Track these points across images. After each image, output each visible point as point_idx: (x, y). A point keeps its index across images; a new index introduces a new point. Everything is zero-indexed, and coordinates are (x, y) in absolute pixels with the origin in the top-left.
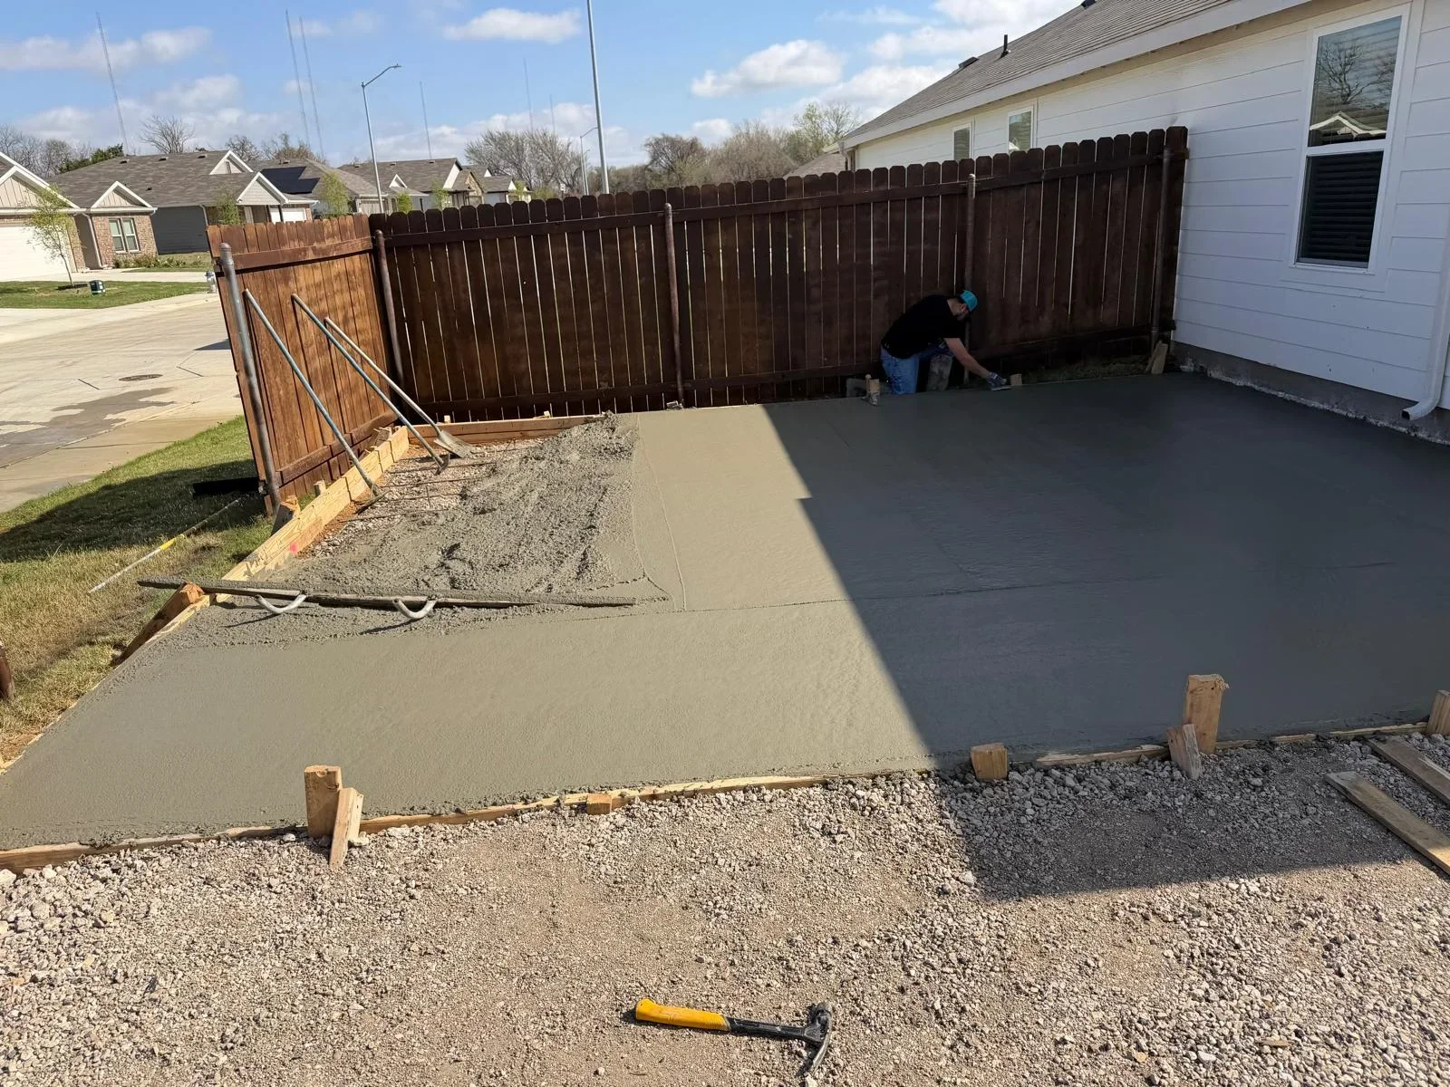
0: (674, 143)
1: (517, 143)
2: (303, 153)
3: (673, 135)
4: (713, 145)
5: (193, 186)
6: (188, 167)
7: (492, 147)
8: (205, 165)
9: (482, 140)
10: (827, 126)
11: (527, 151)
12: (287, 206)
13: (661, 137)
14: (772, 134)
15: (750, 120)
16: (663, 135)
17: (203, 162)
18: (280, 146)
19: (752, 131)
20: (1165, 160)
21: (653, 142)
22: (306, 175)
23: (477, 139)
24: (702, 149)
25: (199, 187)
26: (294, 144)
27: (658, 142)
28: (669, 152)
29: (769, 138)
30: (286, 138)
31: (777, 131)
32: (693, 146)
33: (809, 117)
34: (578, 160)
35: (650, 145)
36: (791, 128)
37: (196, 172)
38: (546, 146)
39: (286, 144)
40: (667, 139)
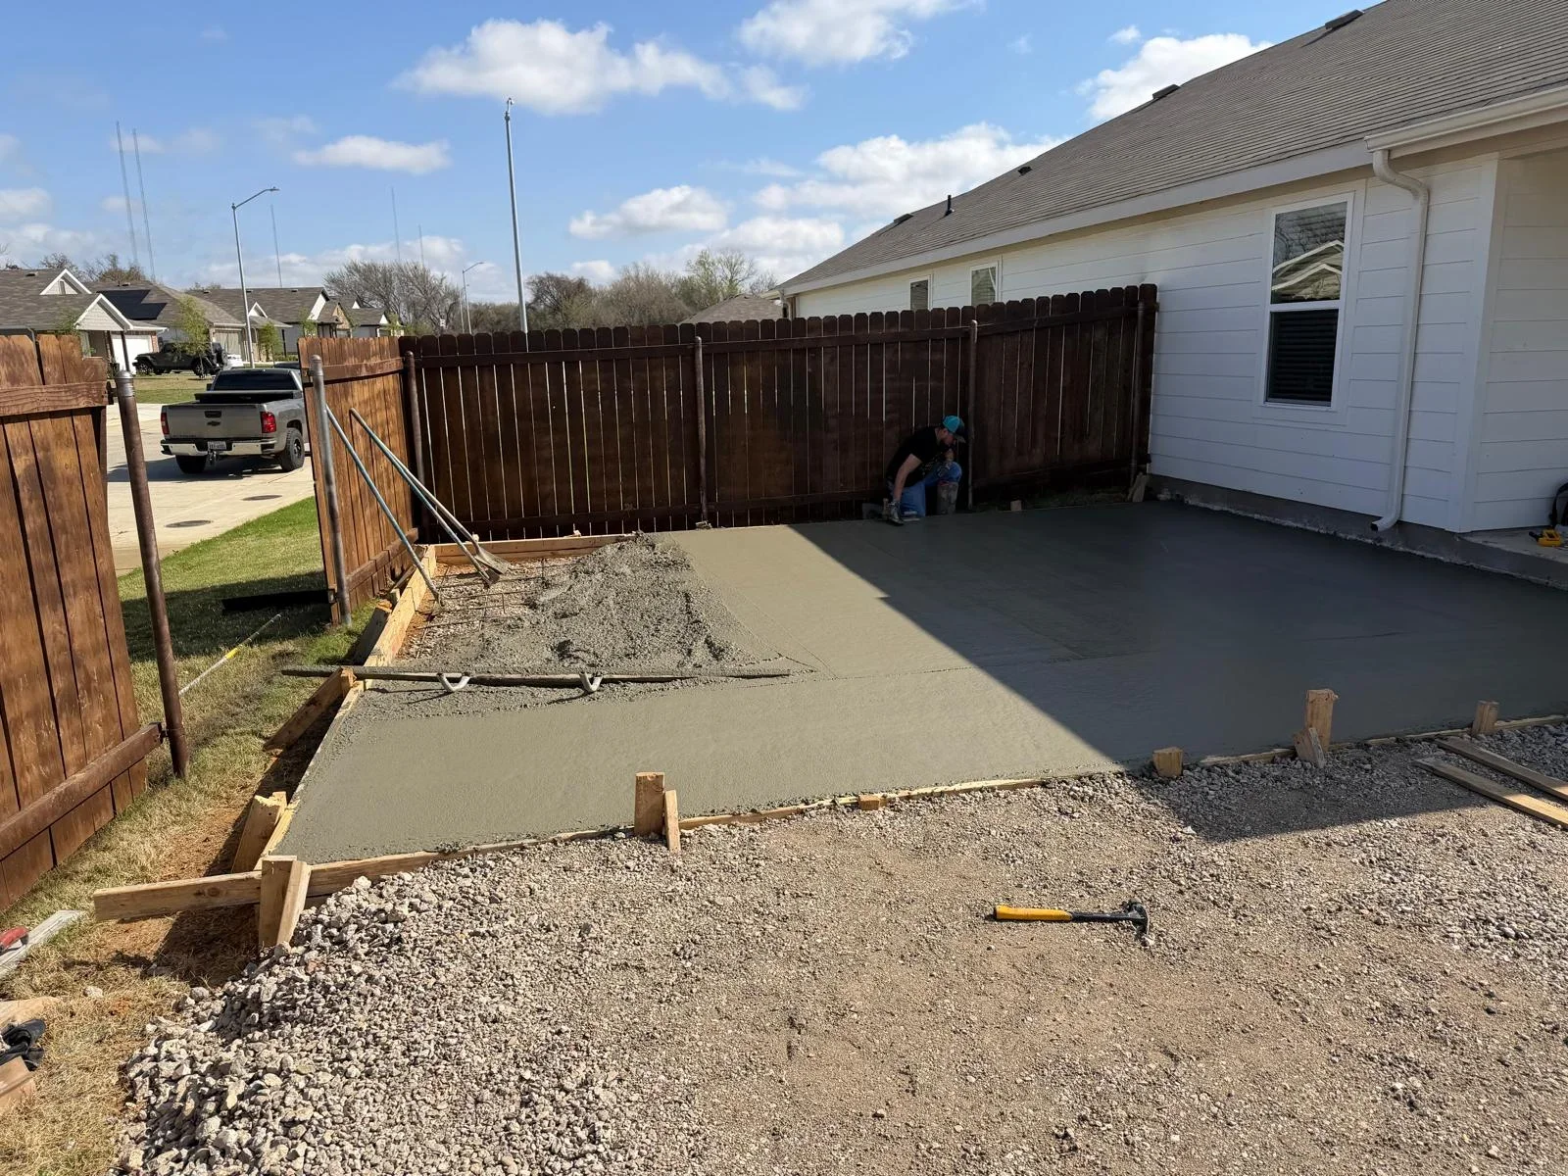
0: (559, 283)
1: (384, 275)
2: (134, 274)
3: (558, 274)
4: (600, 286)
5: (20, 306)
6: (13, 285)
7: (356, 277)
8: (35, 284)
9: (345, 270)
10: (721, 274)
11: (396, 283)
12: (131, 333)
13: (544, 276)
14: (663, 279)
15: (640, 264)
16: (548, 274)
17: (32, 281)
18: (106, 266)
19: (642, 275)
20: (1140, 313)
21: (537, 281)
22: (151, 299)
23: (339, 270)
24: (589, 289)
25: (27, 308)
26: (124, 265)
27: (541, 281)
28: (554, 291)
29: (660, 283)
30: (114, 259)
31: (668, 276)
32: (580, 286)
33: (701, 263)
34: (455, 296)
35: (534, 282)
36: (683, 274)
37: (24, 292)
38: (420, 279)
39: (114, 265)
40: (551, 278)
